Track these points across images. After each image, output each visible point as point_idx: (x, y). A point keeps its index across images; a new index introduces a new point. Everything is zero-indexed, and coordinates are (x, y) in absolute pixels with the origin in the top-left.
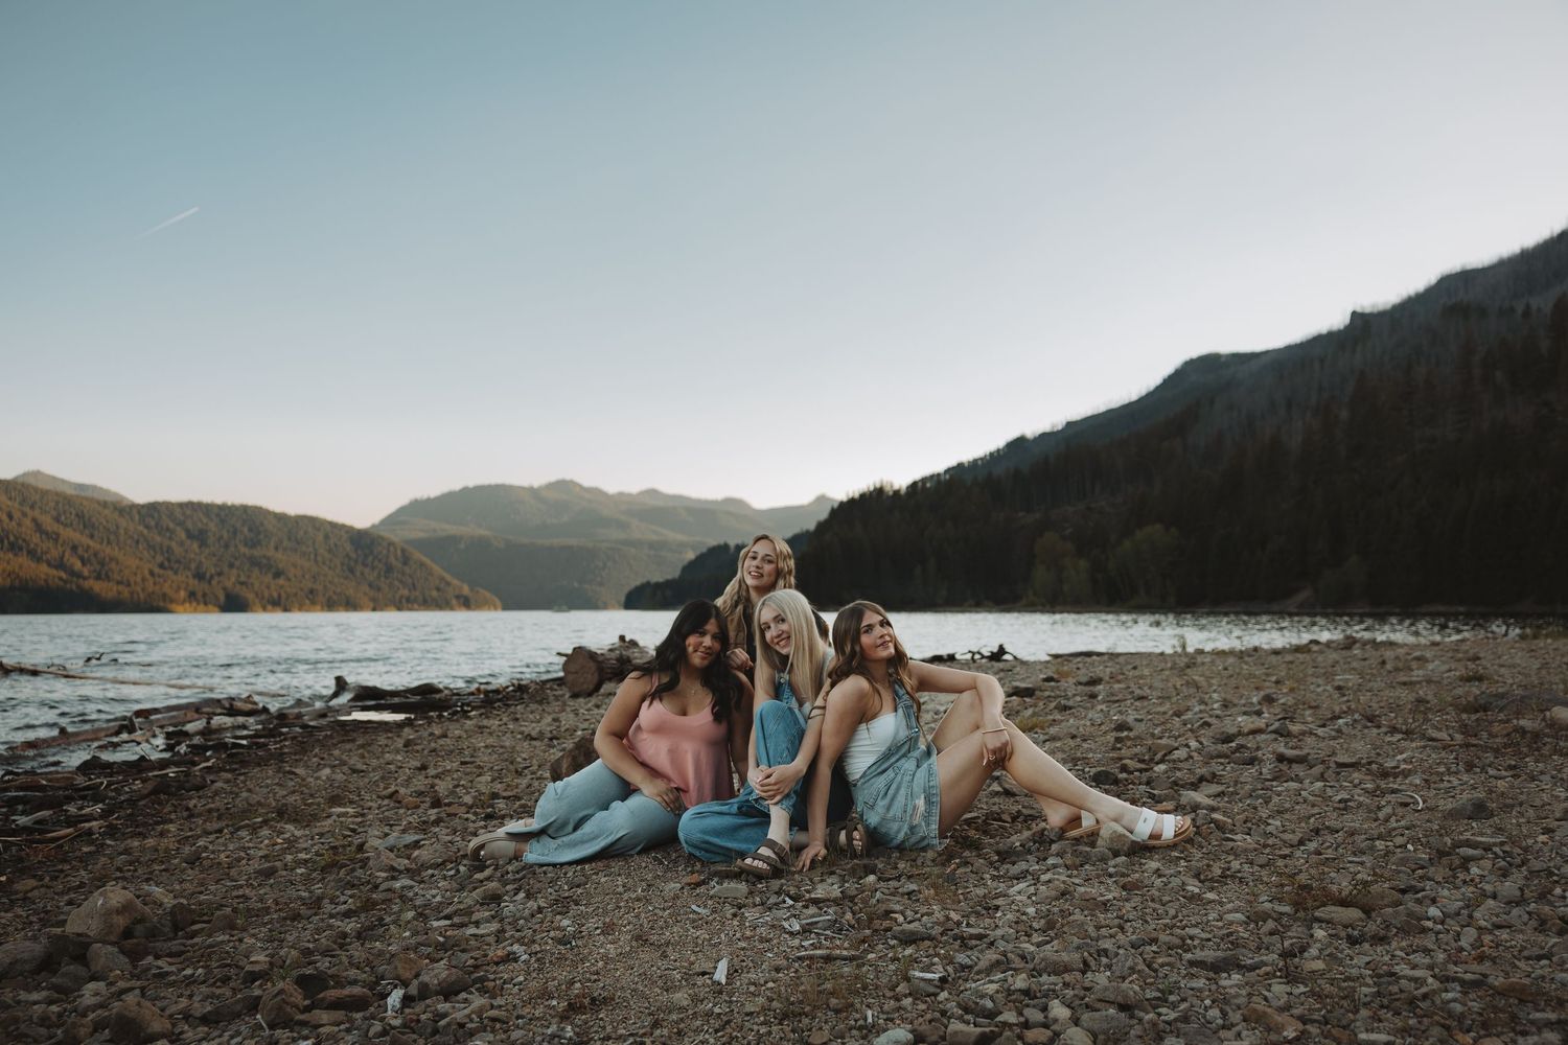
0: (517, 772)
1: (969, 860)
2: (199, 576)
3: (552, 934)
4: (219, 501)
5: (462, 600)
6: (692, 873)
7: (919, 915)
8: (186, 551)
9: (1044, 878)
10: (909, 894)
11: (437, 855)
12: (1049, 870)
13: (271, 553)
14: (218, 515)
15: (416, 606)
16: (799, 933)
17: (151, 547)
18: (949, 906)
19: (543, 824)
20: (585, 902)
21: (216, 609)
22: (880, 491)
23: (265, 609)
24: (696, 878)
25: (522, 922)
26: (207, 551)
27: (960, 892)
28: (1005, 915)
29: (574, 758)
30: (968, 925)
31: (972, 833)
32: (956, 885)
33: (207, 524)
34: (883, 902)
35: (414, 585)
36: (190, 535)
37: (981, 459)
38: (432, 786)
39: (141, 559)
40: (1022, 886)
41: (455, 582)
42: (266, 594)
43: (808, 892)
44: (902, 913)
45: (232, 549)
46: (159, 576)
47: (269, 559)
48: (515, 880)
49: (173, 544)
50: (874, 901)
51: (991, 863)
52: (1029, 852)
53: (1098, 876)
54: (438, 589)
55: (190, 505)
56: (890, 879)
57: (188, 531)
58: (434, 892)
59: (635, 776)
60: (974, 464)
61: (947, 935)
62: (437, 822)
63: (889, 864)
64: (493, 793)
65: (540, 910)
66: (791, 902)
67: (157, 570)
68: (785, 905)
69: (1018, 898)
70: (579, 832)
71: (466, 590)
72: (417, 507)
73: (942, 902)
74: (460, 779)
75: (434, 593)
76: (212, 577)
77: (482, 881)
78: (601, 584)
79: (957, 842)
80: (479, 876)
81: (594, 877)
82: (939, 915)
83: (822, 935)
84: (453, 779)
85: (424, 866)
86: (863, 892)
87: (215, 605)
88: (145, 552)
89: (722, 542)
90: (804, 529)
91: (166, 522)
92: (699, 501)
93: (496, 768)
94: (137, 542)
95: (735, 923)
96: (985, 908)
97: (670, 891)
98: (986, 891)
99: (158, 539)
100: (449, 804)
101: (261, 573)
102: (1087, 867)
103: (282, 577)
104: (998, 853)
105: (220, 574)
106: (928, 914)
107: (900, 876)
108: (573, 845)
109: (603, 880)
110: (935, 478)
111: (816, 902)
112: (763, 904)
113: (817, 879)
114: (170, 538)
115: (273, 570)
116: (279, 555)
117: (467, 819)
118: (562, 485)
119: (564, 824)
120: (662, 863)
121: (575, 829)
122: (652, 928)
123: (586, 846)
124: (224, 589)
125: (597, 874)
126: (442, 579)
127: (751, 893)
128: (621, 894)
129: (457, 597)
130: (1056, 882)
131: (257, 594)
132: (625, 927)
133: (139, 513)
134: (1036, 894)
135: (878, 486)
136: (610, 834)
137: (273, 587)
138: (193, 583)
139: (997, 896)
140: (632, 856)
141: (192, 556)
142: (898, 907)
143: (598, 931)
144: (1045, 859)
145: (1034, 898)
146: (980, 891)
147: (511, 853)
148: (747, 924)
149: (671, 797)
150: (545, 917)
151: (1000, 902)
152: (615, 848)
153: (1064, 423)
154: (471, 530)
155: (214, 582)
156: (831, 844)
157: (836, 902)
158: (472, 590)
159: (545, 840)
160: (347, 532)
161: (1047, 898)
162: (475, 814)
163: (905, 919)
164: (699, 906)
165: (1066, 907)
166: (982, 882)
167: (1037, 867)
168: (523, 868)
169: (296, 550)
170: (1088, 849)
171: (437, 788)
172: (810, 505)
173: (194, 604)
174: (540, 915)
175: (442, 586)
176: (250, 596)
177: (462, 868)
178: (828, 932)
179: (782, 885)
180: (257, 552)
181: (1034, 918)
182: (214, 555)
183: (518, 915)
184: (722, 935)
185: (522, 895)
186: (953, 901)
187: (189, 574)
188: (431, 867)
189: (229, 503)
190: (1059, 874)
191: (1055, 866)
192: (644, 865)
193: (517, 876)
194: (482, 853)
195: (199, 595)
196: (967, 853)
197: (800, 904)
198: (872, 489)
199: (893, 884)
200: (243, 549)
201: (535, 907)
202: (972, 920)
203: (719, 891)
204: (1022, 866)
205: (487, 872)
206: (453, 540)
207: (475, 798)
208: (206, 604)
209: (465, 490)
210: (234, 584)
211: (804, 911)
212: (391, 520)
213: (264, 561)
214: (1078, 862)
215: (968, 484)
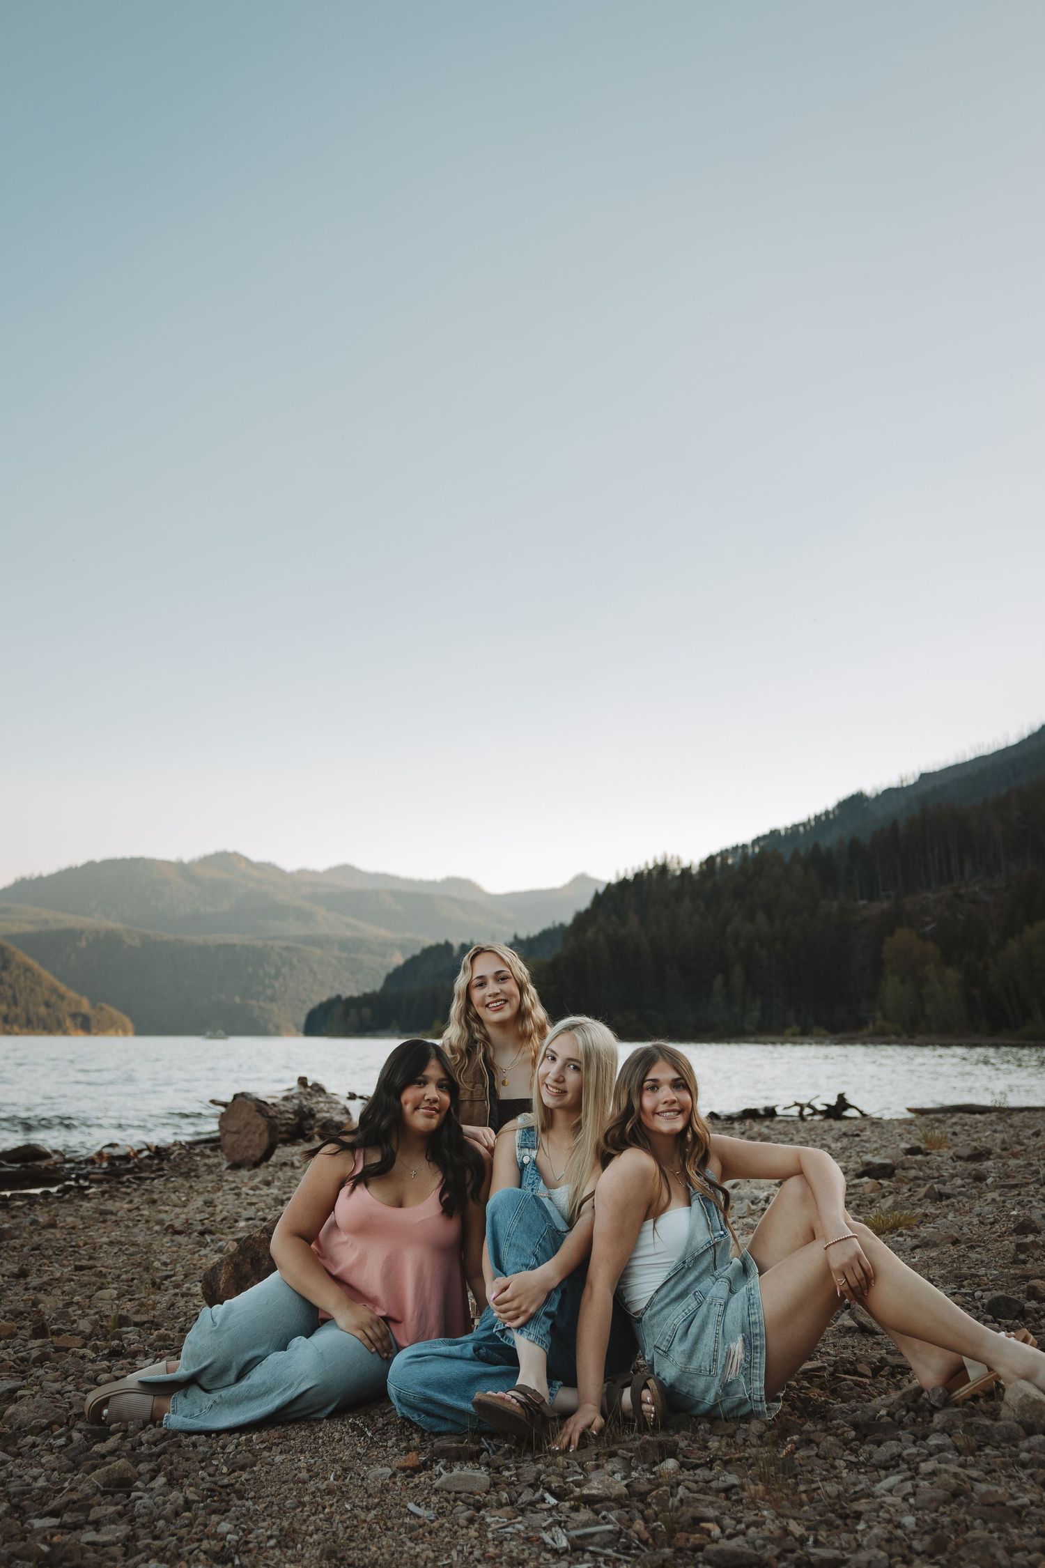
0: (154, 1284)
1: (812, 1436)
3: (205, 1545)
5: (79, 1020)
6: (408, 1450)
7: (743, 1526)
9: (926, 1467)
10: (728, 1490)
11: (41, 1412)
12: (931, 1455)
15: (16, 1028)
16: (566, 1551)
18: (787, 1512)
19: (193, 1370)
20: (252, 1494)
22: (663, 869)
24: (413, 1459)
25: (161, 1523)
27: (802, 1488)
28: (870, 1527)
29: (237, 1266)
30: (817, 1543)
31: (815, 1393)
32: (795, 1476)
34: (689, 1504)
35: (14, 997)
37: (804, 825)
38: (35, 1303)
40: (893, 1480)
41: (72, 994)
43: (579, 1484)
44: (718, 1521)
48: (151, 1455)
50: (674, 1502)
51: (846, 1443)
52: (901, 1425)
53: (1005, 1466)
54: (47, 1005)
56: (696, 1467)
58: (36, 1471)
59: (327, 1298)
60: (795, 832)
61: (786, 1559)
62: (40, 1361)
63: (694, 1441)
64: (121, 1317)
65: (188, 1505)
66: (553, 1501)
68: (545, 1506)
69: (889, 1499)
70: (244, 1383)
71: (85, 1006)
72: (24, 890)
73: (775, 1504)
74: (73, 1293)
75: (43, 1010)
77: (103, 1456)
78: (273, 999)
79: (793, 1407)
80: (99, 1448)
81: (266, 1454)
82: (772, 1526)
83: (600, 1555)
84: (63, 1292)
85: (22, 1431)
86: (659, 1486)
89: (442, 941)
90: (557, 923)
93: (124, 1277)
95: (473, 1533)
96: (841, 1516)
97: (376, 1478)
98: (841, 1488)
100: (58, 1333)
102: (988, 1450)
104: (855, 1426)
106: (758, 1524)
107: (712, 1461)
108: (235, 1402)
109: (278, 1459)
110: (740, 851)
111: (590, 1501)
112: (512, 1503)
113: (590, 1464)
117: (83, 1357)
118: (224, 859)
119: (224, 1370)
120: (363, 1434)
121: (239, 1378)
122: (350, 1539)
123: (255, 1404)
125: (269, 1449)
126: (54, 990)
127: (494, 1484)
128: (304, 1482)
129: (74, 1016)
130: (946, 1476)
132: (311, 1535)
134: (914, 1494)
135: (661, 862)
136: (289, 1387)
139: (857, 1497)
140: (319, 1421)
142: (711, 1513)
143: (272, 1542)
144: (925, 1437)
145: (912, 1501)
146: (832, 1488)
147: (146, 1413)
148: (490, 1535)
149: (377, 1330)
150: (196, 1517)
151: (862, 1505)
152: (296, 1408)
153: (917, 775)
154: (95, 921)
156: (609, 1407)
157: (619, 1501)
158: (94, 1006)
159: (196, 1393)
161: (932, 1500)
162: (96, 1349)
163: (723, 1531)
164: (418, 1505)
165: (961, 1516)
166: (835, 1472)
167: (913, 1450)
168: (164, 1437)
170: (988, 1422)
171: (40, 1306)
172: (566, 887)
174: (187, 1514)
175: (54, 999)
177: (76, 1435)
178: (609, 1551)
179: (539, 1473)
181: (914, 1533)
183: (156, 1512)
184: (454, 1553)
185: (161, 1480)
186: (792, 1503)
188: (32, 1431)
190: (947, 1461)
191: (940, 1449)
192: (337, 1436)
193: (155, 1450)
194: (105, 1412)
196: (808, 1426)
197: (567, 1504)
198: (651, 866)
199: (702, 1473)
201: (181, 1501)
202: (823, 1535)
203: (448, 1481)
204: (890, 1448)
205: (112, 1442)
206: (72, 935)
207: (94, 1323)
209: (91, 865)
211: (573, 1515)
214: (974, 1443)
215: (787, 858)
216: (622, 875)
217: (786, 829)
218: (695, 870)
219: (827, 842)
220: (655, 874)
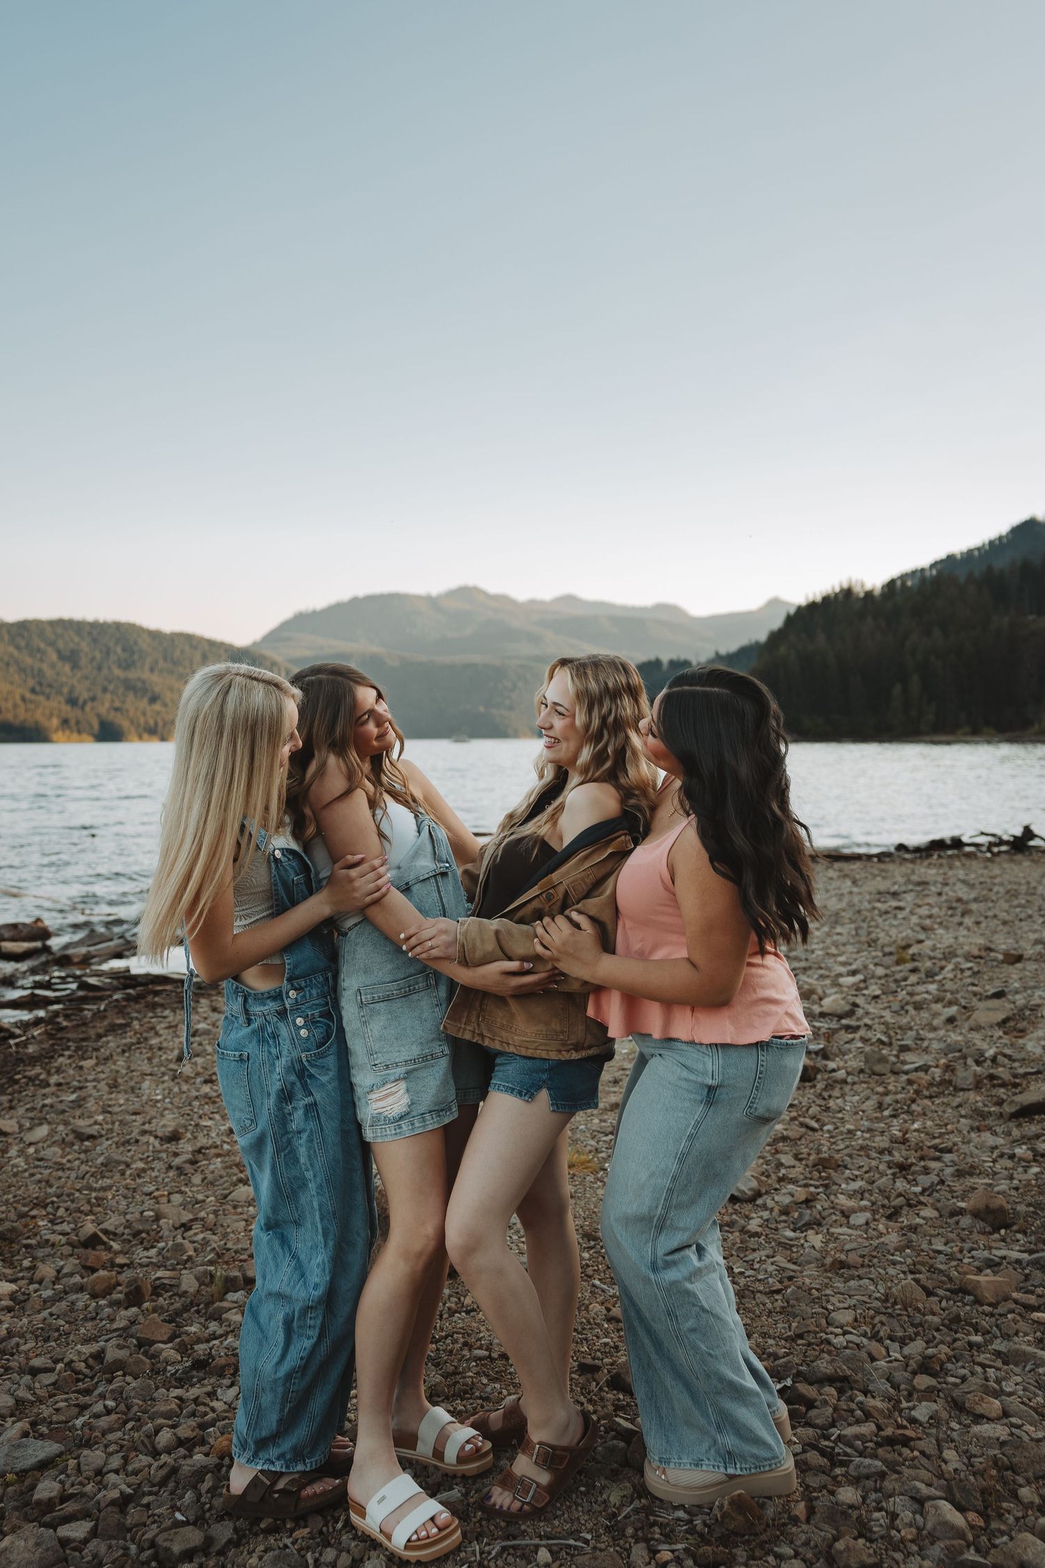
2: (72, 701)
4: (90, 618)
8: (58, 674)
13: (146, 675)
14: (90, 633)
17: (22, 670)
21: (91, 738)
22: (847, 593)
23: (141, 738)
26: (79, 674)
33: (78, 644)
36: (62, 657)
39: (12, 683)
42: (142, 720)
45: (105, 672)
46: (31, 702)
47: (144, 682)
49: (45, 667)
55: (60, 622)
57: (59, 652)
60: (969, 555)
67: (28, 695)
72: (302, 622)
76: (85, 702)
78: (511, 708)
87: (88, 734)
88: (16, 676)
89: (652, 658)
90: (753, 641)
91: (38, 643)
92: (624, 608)
94: (8, 664)
99: (29, 661)
101: (136, 697)
103: (159, 702)
105: (93, 699)
114: (41, 660)
115: (149, 694)
116: (155, 678)
118: (466, 592)
124: (98, 715)
131: (132, 722)
133: (9, 632)
135: (845, 586)
137: (149, 714)
138: (66, 709)
141: (64, 679)
154: (361, 646)
155: (88, 708)
160: (226, 651)
169: (171, 672)
172: (760, 610)
173: (67, 732)
176: (125, 724)
180: (132, 675)
182: (87, 678)
187: (62, 699)
189: (101, 620)
195: (73, 722)
198: (837, 590)
200: (117, 672)
208: (79, 732)
209: (355, 601)
210: (108, 711)
212: (274, 636)
213: (139, 685)
215: (962, 580)
216: (811, 599)
217: (962, 554)
218: (877, 592)
219: (1000, 564)
220: (841, 597)
